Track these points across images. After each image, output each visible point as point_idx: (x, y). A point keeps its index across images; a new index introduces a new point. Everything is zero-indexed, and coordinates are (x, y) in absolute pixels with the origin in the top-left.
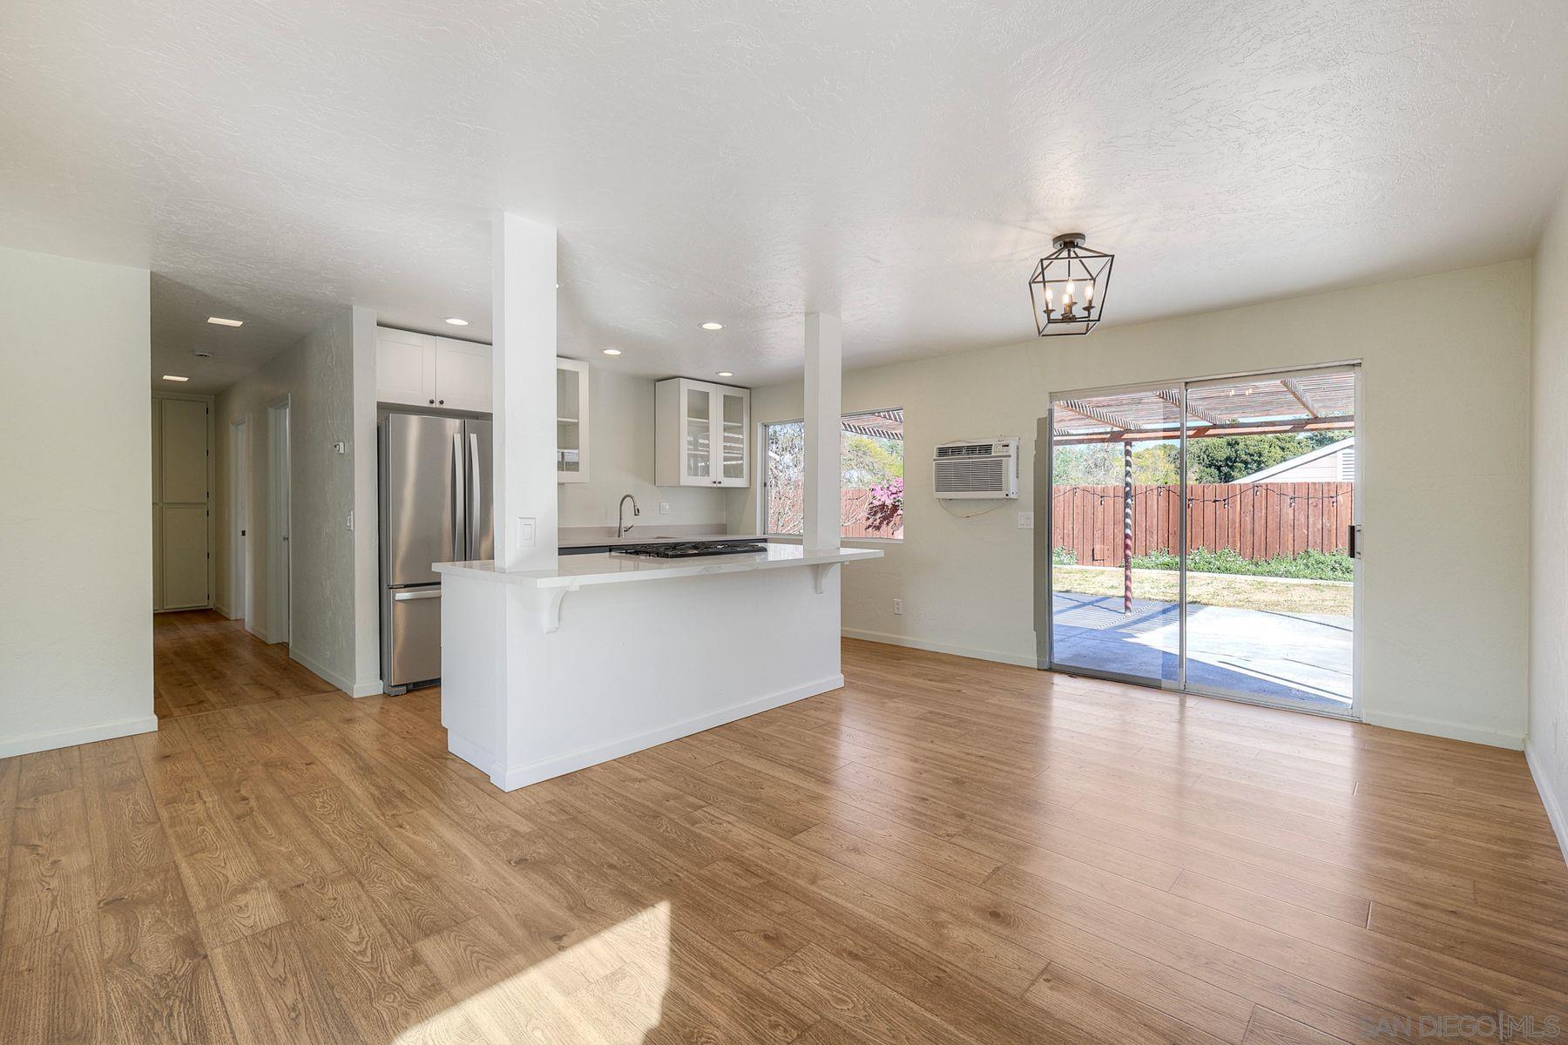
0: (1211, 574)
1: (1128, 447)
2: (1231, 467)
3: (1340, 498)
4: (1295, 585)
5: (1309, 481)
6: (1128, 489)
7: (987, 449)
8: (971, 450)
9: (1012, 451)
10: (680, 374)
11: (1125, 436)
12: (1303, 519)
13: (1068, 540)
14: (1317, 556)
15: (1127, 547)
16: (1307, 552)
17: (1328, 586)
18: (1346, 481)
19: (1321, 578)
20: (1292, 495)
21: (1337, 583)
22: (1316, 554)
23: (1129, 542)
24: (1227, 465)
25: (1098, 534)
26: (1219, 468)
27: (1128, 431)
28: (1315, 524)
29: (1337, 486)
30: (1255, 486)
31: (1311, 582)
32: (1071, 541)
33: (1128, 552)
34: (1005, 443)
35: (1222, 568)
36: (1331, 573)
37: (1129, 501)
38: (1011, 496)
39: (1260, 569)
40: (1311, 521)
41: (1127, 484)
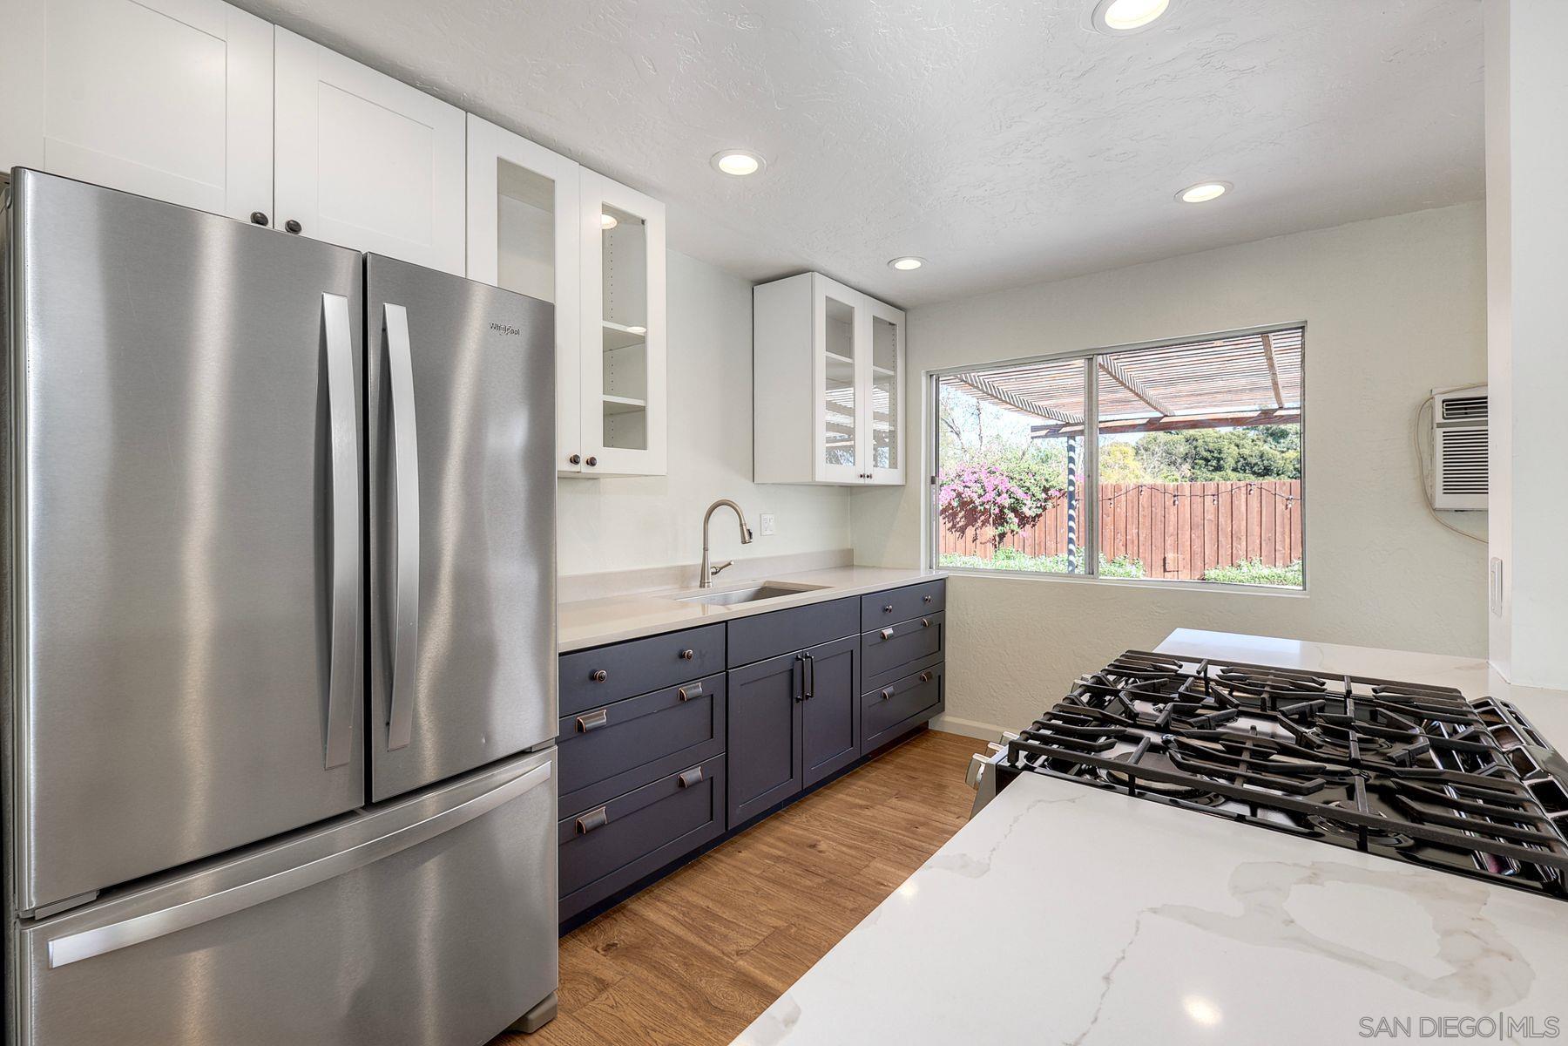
13: (1132, 549)
25: (1170, 541)
32: (1136, 548)
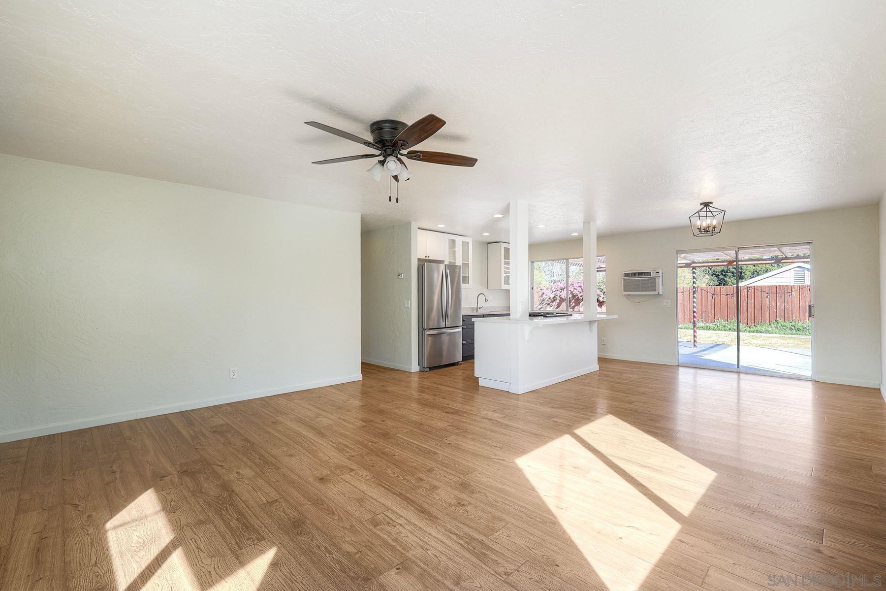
0: (726, 332)
1: (694, 270)
2: (724, 275)
3: (793, 293)
4: (771, 337)
5: (777, 284)
6: (694, 290)
7: (648, 274)
8: (641, 274)
9: (660, 275)
10: (501, 241)
11: (693, 265)
12: (774, 304)
14: (782, 323)
15: (694, 317)
16: (777, 321)
17: (789, 337)
18: (796, 284)
19: (785, 334)
20: (767, 291)
21: (793, 336)
22: (781, 321)
23: (695, 314)
24: (722, 274)
26: (717, 276)
27: (694, 262)
28: (780, 306)
29: (792, 287)
30: (748, 288)
31: (780, 335)
33: (695, 319)
34: (658, 271)
35: (732, 329)
36: (790, 331)
37: (695, 295)
38: (660, 293)
39: (752, 329)
40: (778, 305)
41: (694, 287)
